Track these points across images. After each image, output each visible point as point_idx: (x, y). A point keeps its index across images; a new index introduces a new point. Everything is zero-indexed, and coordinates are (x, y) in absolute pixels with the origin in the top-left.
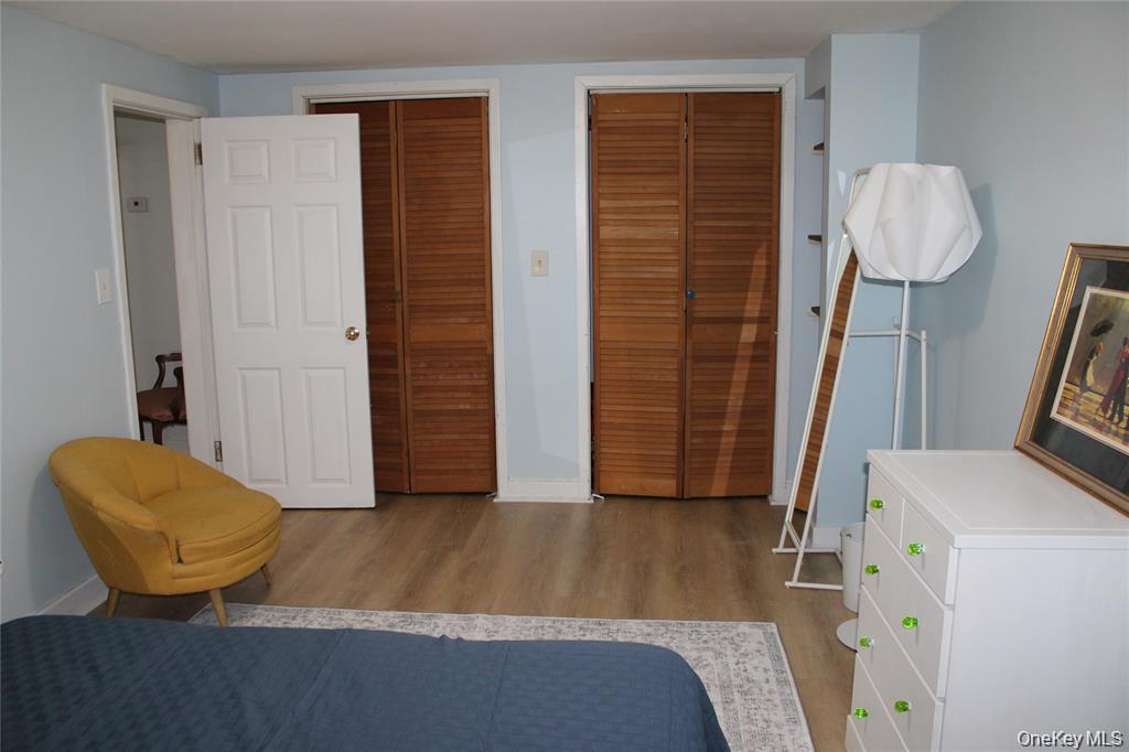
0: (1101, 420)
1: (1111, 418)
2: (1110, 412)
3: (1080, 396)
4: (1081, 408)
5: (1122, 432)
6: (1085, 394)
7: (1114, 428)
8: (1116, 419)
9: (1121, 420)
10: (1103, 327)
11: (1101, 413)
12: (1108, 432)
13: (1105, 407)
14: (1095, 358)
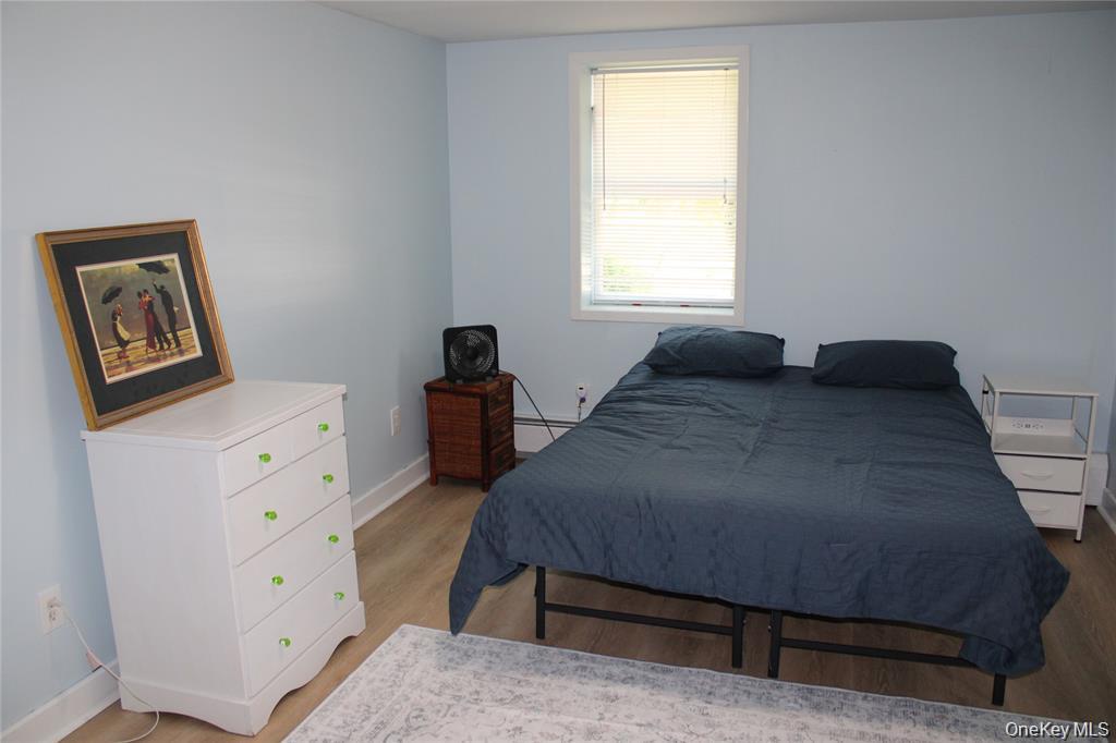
0: (155, 354)
1: (162, 348)
2: (158, 346)
3: (124, 351)
4: (130, 359)
5: (176, 350)
6: (128, 347)
7: (168, 352)
8: (166, 346)
9: (169, 344)
10: (111, 294)
11: (151, 350)
12: (165, 357)
13: (151, 345)
14: (119, 318)
